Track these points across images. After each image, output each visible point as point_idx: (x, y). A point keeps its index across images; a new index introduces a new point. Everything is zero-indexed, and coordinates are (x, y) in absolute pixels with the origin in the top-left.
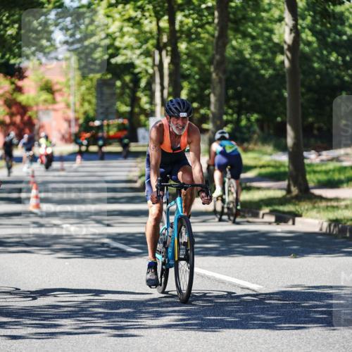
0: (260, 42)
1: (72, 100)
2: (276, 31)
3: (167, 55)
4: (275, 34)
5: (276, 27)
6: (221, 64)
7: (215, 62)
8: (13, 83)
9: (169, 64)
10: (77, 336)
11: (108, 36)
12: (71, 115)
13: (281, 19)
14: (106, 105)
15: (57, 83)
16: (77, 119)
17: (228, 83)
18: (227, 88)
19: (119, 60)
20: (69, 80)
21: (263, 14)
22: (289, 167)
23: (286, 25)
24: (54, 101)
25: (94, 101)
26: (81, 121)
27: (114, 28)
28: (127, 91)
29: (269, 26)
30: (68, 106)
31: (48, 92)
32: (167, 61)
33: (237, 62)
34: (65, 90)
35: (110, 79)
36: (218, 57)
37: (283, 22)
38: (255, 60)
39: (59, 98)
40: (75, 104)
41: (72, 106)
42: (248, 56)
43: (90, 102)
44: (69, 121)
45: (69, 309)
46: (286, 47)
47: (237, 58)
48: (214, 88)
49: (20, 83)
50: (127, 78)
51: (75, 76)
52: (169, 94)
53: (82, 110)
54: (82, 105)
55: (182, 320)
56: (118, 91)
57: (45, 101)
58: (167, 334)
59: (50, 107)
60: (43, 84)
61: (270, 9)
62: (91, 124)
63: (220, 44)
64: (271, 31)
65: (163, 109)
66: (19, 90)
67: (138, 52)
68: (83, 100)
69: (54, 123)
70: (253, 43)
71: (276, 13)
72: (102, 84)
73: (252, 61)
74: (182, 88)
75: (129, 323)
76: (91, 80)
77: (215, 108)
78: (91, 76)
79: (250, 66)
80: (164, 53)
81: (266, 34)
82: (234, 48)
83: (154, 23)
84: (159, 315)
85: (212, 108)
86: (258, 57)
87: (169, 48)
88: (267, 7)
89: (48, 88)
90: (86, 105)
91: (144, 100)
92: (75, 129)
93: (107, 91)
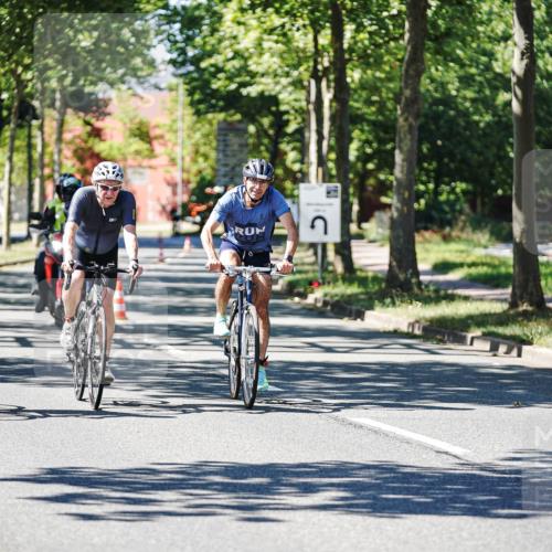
0: (473, 70)
1: (178, 152)
2: (499, 56)
3: (328, 87)
4: (496, 60)
5: (499, 49)
6: (412, 103)
7: (403, 100)
8: (87, 123)
9: (331, 101)
10: (179, 519)
11: (237, 54)
12: (178, 176)
13: (506, 38)
14: (232, 161)
15: (157, 126)
16: (186, 182)
17: (423, 134)
18: (420, 142)
19: (253, 91)
20: (174, 121)
21: (480, 28)
22: (514, 266)
23: (515, 44)
24: (152, 154)
25: (213, 155)
26: (192, 186)
27: (247, 42)
28: (266, 141)
29: (488, 46)
30: (173, 161)
31: (142, 139)
32: (327, 96)
33: (437, 102)
34: (168, 136)
35: (240, 122)
36: (407, 93)
37: (509, 42)
38: (465, 98)
39: (158, 148)
40: (183, 158)
41: (179, 162)
42: (454, 93)
43: (206, 157)
44: (174, 185)
45: (169, 476)
46: (514, 80)
47: (437, 95)
48: (401, 141)
49: (98, 124)
50: (266, 121)
51: (185, 115)
52: (331, 149)
53: (194, 169)
54: (194, 161)
55: (342, 499)
56: (251, 141)
57: (138, 153)
58: (319, 520)
59: (145, 163)
60: (134, 127)
61: (490, 20)
62: (208, 190)
63: (411, 72)
64: (491, 55)
65: (320, 170)
66: (97, 133)
67: (284, 81)
68: (197, 152)
69: (150, 188)
70: (461, 73)
71: (500, 28)
72: (226, 129)
73: (460, 100)
74: (351, 140)
75: (262, 501)
76: (210, 123)
77: (402, 172)
78: (210, 116)
79: (456, 109)
80: (324, 84)
81: (484, 59)
82: (433, 80)
83: (311, 36)
84: (308, 489)
85: (398, 171)
86: (470, 94)
87: (332, 77)
88: (485, 17)
89: (143, 134)
90: (201, 160)
91: (292, 156)
92: (182, 198)
93: (234, 140)
